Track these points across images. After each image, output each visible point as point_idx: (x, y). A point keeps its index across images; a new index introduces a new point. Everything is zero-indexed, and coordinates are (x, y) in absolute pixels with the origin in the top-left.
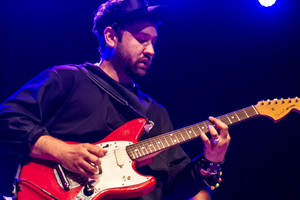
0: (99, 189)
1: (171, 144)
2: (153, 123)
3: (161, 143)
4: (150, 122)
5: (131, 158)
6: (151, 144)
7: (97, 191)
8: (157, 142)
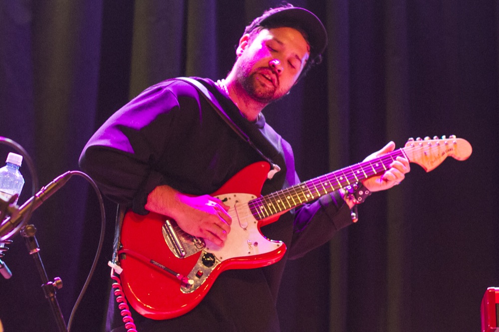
0: (221, 258)
1: (303, 200)
2: (279, 168)
3: (291, 198)
4: (274, 165)
5: (256, 217)
6: (279, 199)
7: (218, 261)
8: (287, 197)
